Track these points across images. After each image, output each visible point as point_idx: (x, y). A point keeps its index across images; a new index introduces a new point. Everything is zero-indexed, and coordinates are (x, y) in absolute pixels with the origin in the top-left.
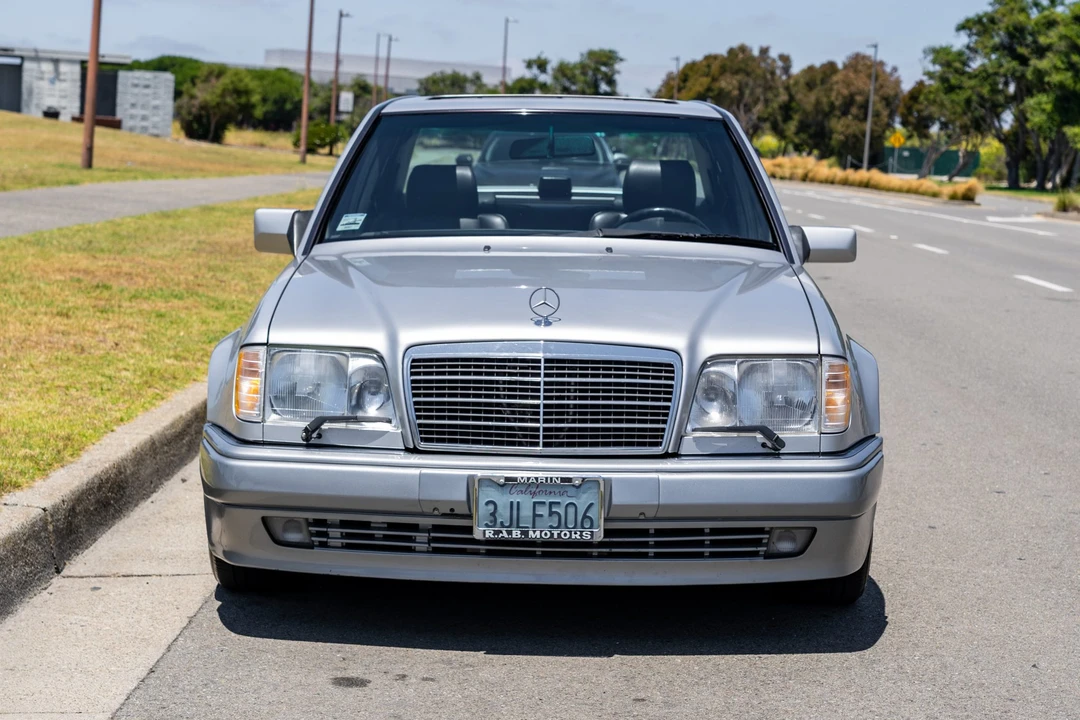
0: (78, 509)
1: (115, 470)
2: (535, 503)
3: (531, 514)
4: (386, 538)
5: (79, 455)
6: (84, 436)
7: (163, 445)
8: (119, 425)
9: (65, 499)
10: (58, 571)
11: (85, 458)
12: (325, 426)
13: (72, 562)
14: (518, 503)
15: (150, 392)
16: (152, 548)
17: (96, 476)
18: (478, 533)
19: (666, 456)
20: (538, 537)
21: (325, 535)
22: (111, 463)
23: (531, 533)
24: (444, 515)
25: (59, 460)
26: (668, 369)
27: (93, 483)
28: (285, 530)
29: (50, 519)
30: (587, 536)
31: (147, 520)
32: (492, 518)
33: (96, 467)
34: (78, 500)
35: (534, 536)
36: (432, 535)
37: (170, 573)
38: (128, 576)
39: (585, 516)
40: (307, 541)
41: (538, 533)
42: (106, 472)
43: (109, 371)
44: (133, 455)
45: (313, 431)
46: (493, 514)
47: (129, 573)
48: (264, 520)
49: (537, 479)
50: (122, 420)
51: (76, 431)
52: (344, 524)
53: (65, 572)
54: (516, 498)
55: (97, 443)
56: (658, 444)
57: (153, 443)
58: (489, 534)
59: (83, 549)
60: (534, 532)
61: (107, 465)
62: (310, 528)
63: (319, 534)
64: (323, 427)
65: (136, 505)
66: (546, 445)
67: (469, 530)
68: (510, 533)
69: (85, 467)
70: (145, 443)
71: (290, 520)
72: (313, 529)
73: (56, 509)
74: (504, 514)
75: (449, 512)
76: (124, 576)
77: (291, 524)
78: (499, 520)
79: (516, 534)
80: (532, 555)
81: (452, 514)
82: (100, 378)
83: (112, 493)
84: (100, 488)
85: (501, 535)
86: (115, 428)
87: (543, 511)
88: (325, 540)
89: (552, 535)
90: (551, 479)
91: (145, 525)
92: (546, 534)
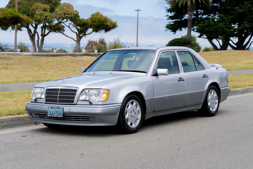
12: (37, 99)
19: (74, 104)
26: (76, 91)
30: (60, 116)
35: (54, 116)
39: (61, 113)
49: (55, 107)
54: (53, 110)
56: (73, 102)
58: (49, 116)
66: (59, 102)
67: (47, 115)
75: (45, 112)
78: (51, 114)
79: (52, 116)
80: (58, 119)
87: (56, 112)
88: (37, 117)
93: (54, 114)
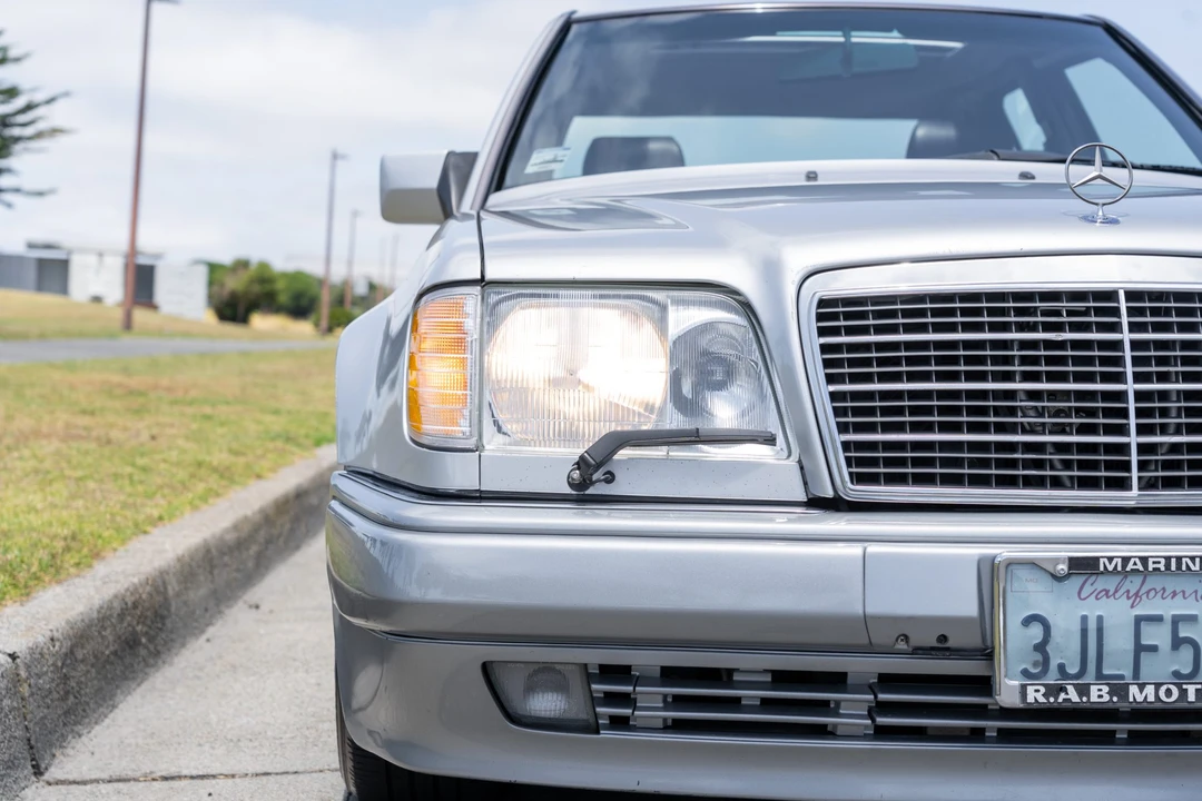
0: (80, 654)
1: (148, 588)
2: (1139, 620)
3: (1130, 646)
4: (767, 705)
5: (90, 566)
6: (100, 537)
7: (222, 554)
8: (155, 526)
9: (56, 635)
10: (38, 772)
11: (100, 569)
12: (624, 453)
13: (70, 751)
14: (1100, 619)
15: (201, 487)
16: (213, 718)
17: (116, 596)
18: (1008, 691)
20: (1151, 698)
21: (625, 700)
22: (143, 577)
23: (1134, 690)
24: (919, 651)
25: (53, 569)
27: (110, 608)
28: (531, 689)
29: (23, 674)
31: (201, 669)
32: (1039, 657)
33: (117, 582)
34: (82, 637)
35: (1140, 698)
36: (882, 697)
37: (251, 770)
38: (172, 778)
40: (583, 716)
41: (1150, 690)
42: (134, 590)
43: (141, 461)
44: (178, 566)
45: (599, 466)
46: (1041, 648)
47: (173, 771)
48: (486, 668)
49: (1144, 560)
50: (161, 518)
51: (87, 531)
52: (670, 675)
53: (54, 773)
54: (1093, 609)
55: (121, 549)
57: (208, 551)
58: (1035, 695)
59: (90, 726)
60: (1142, 687)
61: (136, 580)
62: (594, 686)
63: (611, 699)
64: (616, 457)
65: (183, 645)
66: (1148, 484)
67: (985, 684)
68: (1083, 690)
69: (99, 583)
70: (197, 550)
71: (547, 668)
72: (599, 688)
73: (37, 655)
74: (1065, 650)
75: (934, 643)
76: (165, 778)
77: (547, 676)
78: (1054, 664)
79: (1099, 694)
81: (942, 649)
82: (129, 470)
83: (144, 623)
84: (121, 616)
85: (1062, 696)
86: (148, 529)
87: (1158, 636)
88: (628, 711)
89: (1183, 693)
90: (1179, 559)
91: (198, 678)
92: (1168, 693)
93: (1119, 665)
